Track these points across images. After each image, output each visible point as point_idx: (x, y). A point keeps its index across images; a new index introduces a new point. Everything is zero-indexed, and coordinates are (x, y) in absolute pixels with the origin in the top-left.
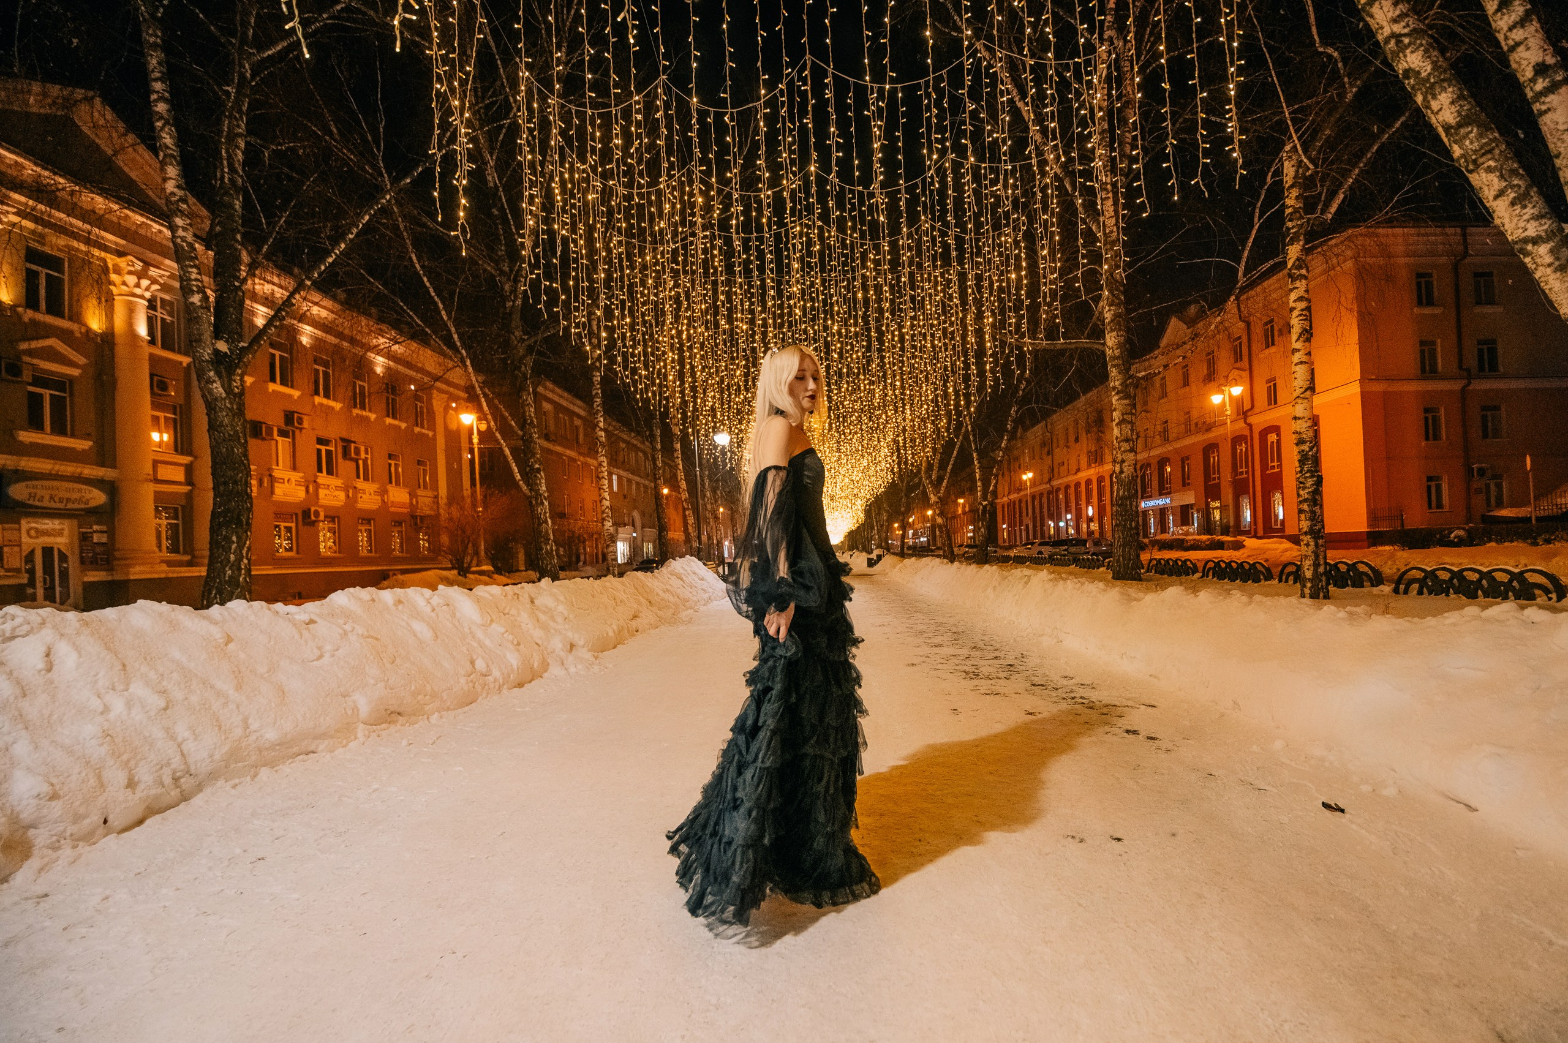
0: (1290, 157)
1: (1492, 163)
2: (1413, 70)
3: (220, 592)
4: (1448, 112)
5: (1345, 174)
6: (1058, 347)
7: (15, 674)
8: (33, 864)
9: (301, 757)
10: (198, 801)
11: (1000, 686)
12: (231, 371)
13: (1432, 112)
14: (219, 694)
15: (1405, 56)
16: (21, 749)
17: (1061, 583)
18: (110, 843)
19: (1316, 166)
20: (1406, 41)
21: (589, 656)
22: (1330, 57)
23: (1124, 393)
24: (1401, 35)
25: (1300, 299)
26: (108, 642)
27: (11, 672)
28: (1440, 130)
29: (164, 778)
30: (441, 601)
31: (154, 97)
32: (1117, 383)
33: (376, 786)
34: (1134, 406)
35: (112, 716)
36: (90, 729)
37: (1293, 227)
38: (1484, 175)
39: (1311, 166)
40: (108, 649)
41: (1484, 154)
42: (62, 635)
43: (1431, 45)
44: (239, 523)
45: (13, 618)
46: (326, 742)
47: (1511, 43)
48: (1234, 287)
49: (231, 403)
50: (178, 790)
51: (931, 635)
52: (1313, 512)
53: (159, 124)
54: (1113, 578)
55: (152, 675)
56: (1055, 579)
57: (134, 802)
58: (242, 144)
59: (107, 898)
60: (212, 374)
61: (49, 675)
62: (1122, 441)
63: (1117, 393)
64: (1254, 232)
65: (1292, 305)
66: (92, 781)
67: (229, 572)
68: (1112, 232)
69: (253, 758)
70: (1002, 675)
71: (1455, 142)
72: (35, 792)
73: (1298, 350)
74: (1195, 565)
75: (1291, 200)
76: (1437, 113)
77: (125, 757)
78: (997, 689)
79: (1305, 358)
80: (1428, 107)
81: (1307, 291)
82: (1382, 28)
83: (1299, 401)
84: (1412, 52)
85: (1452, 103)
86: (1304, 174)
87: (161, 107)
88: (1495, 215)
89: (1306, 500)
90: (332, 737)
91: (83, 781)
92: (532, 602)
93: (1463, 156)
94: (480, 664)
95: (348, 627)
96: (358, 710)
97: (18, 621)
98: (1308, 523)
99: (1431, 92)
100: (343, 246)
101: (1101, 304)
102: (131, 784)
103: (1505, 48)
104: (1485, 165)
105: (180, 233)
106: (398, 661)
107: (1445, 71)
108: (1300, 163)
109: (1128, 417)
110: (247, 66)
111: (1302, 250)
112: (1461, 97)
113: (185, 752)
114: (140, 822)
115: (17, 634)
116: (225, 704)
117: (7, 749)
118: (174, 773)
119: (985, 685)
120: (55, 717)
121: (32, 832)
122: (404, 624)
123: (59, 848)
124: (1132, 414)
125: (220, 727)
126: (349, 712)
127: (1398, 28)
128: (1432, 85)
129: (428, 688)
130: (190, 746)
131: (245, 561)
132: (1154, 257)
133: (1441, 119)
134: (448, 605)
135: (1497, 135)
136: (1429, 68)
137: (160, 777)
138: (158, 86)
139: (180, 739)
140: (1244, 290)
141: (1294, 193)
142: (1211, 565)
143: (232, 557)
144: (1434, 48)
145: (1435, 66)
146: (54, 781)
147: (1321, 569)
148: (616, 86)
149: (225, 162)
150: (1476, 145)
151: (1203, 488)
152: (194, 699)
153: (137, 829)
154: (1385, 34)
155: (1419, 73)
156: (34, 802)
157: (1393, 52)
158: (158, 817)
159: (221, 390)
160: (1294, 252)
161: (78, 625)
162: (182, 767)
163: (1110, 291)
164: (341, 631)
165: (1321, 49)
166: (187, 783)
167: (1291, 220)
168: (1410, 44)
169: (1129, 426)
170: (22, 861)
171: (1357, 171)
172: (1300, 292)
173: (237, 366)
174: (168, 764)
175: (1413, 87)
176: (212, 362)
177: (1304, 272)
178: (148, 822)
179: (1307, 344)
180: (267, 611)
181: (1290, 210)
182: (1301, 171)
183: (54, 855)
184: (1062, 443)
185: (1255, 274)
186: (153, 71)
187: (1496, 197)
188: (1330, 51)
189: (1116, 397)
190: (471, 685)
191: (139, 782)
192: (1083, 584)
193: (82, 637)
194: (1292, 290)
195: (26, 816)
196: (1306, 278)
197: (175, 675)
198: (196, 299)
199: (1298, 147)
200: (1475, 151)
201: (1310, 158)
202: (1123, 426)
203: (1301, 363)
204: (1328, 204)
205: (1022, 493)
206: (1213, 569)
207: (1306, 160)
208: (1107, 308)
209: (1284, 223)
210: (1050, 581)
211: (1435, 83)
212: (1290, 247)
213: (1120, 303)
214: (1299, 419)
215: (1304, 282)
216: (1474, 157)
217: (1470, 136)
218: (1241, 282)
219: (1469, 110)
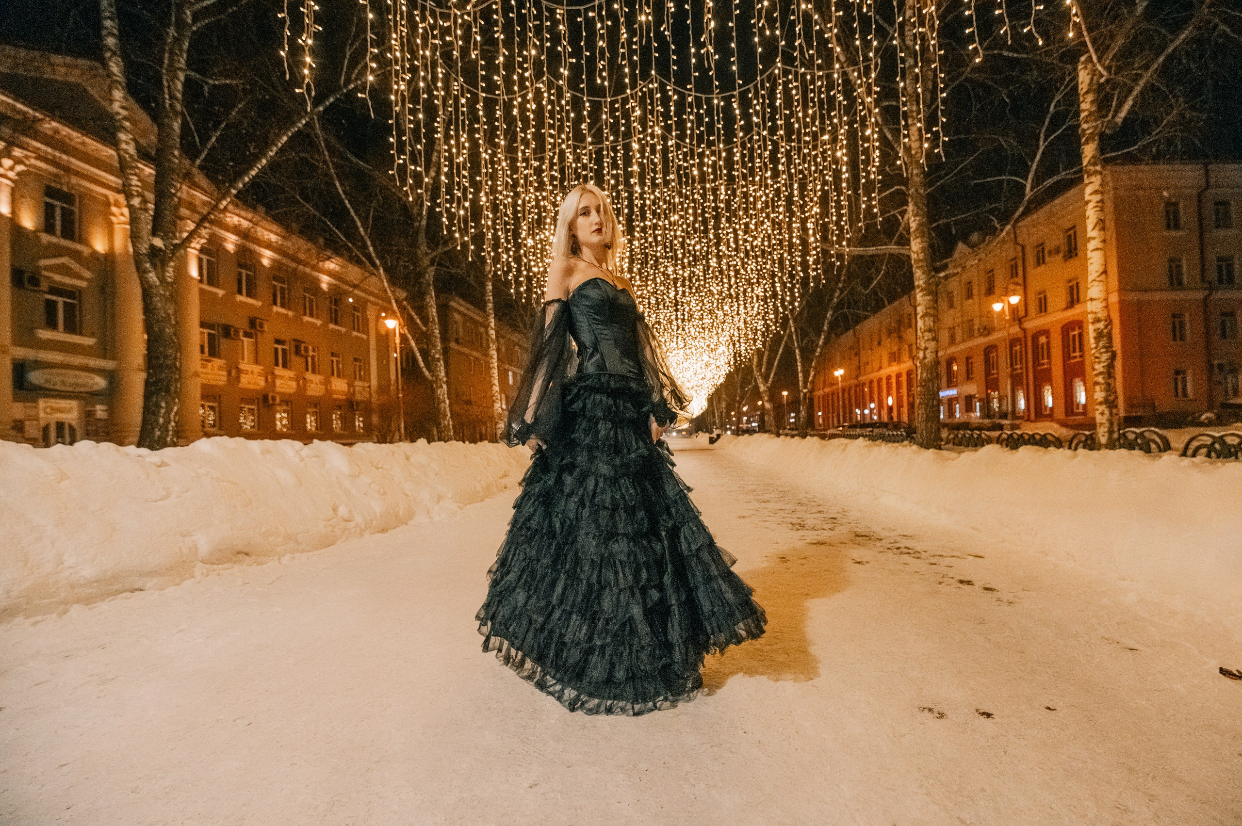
0: (1085, 68)
6: (871, 253)
12: (164, 264)
19: (1110, 73)
21: (454, 506)
23: (928, 290)
25: (1096, 192)
31: (104, 32)
32: (921, 282)
34: (936, 301)
37: (1088, 129)
39: (1105, 74)
44: (168, 391)
49: (164, 291)
52: (1109, 384)
53: (108, 55)
58: (182, 78)
60: (148, 265)
62: (925, 331)
63: (921, 291)
65: (1088, 198)
68: (917, 153)
75: (1086, 105)
79: (1099, 247)
83: (1094, 286)
86: (1098, 80)
87: (111, 41)
89: (1100, 374)
92: (408, 458)
94: (343, 511)
100: (264, 161)
101: (906, 216)
105: (124, 146)
108: (1095, 71)
109: (931, 311)
110: (188, 12)
111: (1096, 149)
124: (935, 308)
131: (173, 424)
132: (952, 177)
138: (108, 23)
141: (1090, 101)
143: (161, 420)
149: (166, 90)
151: (983, 382)
159: (155, 279)
160: (1089, 150)
163: (915, 205)
167: (1086, 123)
169: (932, 319)
172: (1096, 186)
173: (171, 259)
176: (148, 255)
177: (1101, 166)
179: (1102, 234)
181: (1086, 113)
182: (1095, 78)
184: (867, 347)
186: (103, 11)
189: (921, 294)
194: (1088, 184)
196: (1101, 173)
199: (1094, 57)
201: (1103, 66)
202: (927, 319)
203: (1097, 249)
204: (1116, 112)
205: (834, 387)
206: (1007, 439)
207: (1100, 68)
208: (913, 219)
210: (866, 447)
212: (1086, 147)
213: (923, 216)
214: (1095, 299)
215: (1098, 177)
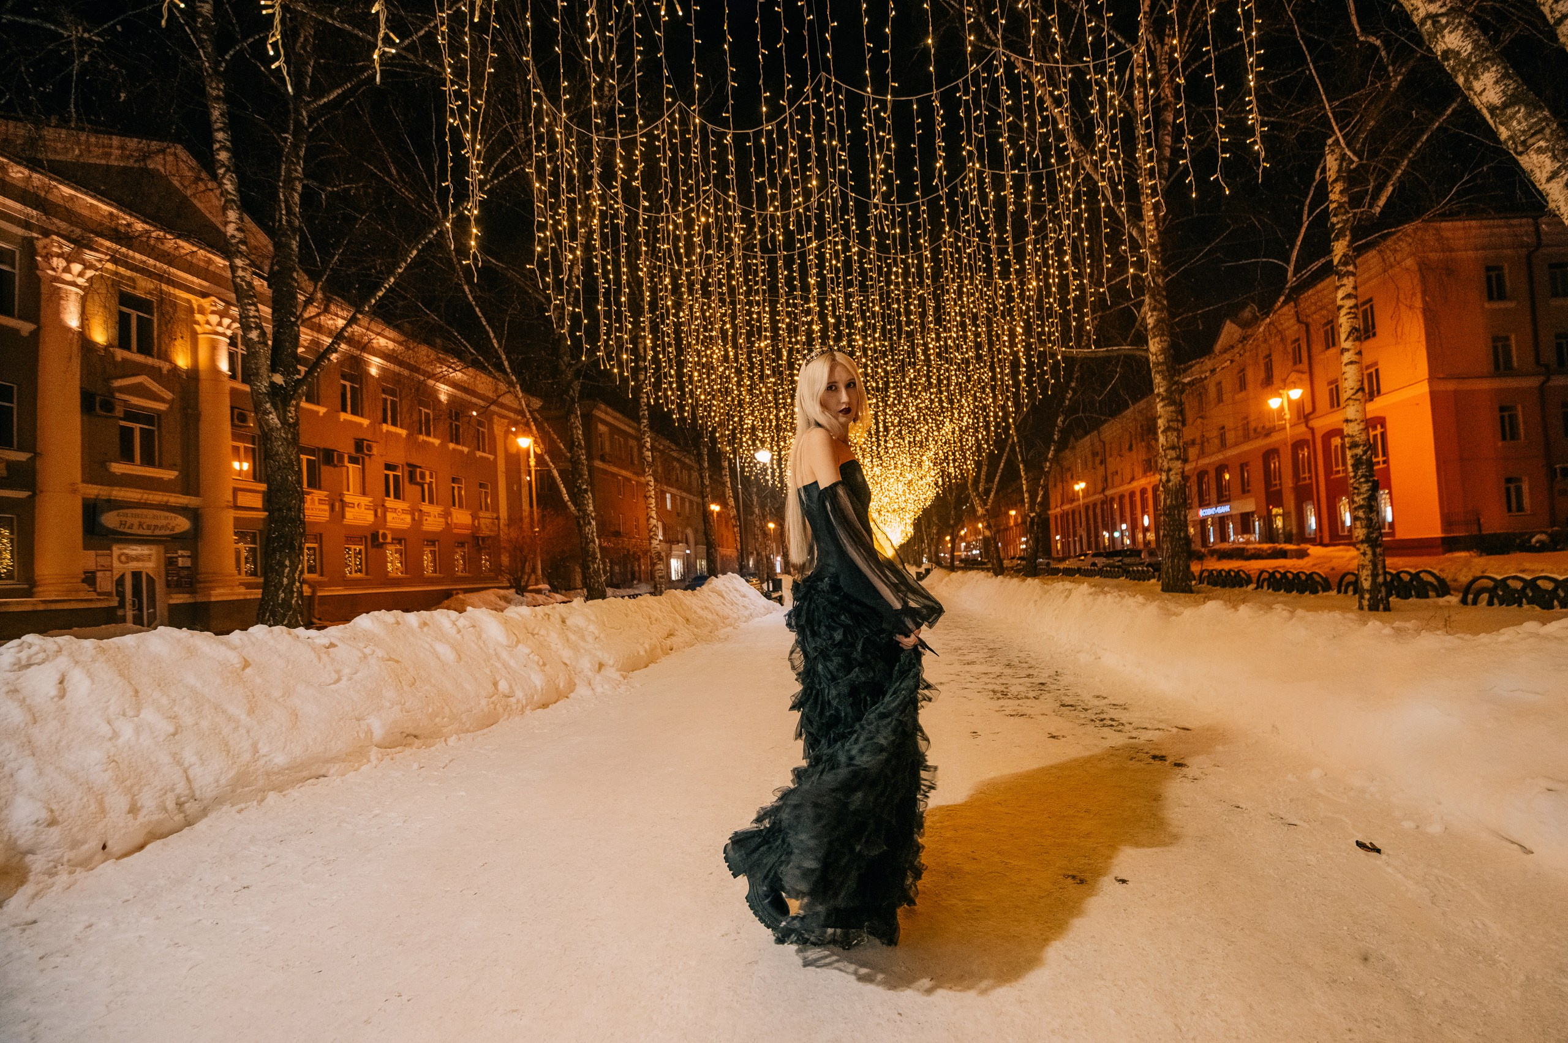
0: (1333, 151)
1: (1542, 143)
2: (1453, 51)
3: (273, 614)
4: (1492, 92)
5: (1393, 165)
6: (1090, 355)
7: (28, 701)
8: (28, 889)
9: (310, 781)
10: (201, 826)
11: (1027, 706)
12: (286, 403)
13: (1475, 94)
14: (230, 719)
15: (1443, 37)
16: (26, 775)
17: (1102, 596)
18: (108, 869)
19: (1361, 158)
20: (1444, 21)
21: (616, 675)
22: (1372, 46)
23: (1169, 400)
24: (1437, 15)
25: (1348, 296)
26: (123, 668)
27: (24, 699)
28: (1485, 112)
29: (168, 803)
30: (468, 623)
31: (217, 146)
32: (1162, 390)
33: (377, 812)
34: (1179, 412)
35: (120, 742)
36: (95, 755)
37: (1338, 223)
38: (1535, 156)
39: (1355, 159)
40: (121, 675)
41: (1533, 135)
42: (77, 662)
43: (1471, 23)
44: (292, 547)
45: (30, 646)
46: (337, 766)
47: (1558, 15)
48: (1283, 288)
49: (286, 433)
50: (182, 815)
51: (966, 652)
52: (1370, 520)
53: (222, 171)
54: (1163, 590)
55: (164, 701)
56: (1096, 593)
57: (135, 827)
58: (300, 189)
59: (90, 926)
60: (268, 405)
61: (63, 701)
62: (1168, 449)
63: (1162, 400)
64: (1303, 230)
65: (1339, 303)
66: (93, 807)
67: (282, 595)
68: (1152, 236)
69: (261, 783)
70: (1031, 694)
71: (1502, 123)
72: (34, 819)
73: (1348, 350)
74: (1249, 576)
75: (1336, 195)
76: (1481, 94)
77: (128, 783)
78: (1023, 710)
79: (1354, 358)
80: (1470, 89)
81: (1355, 288)
82: (1417, 9)
83: (1351, 402)
84: (1451, 32)
85: (1496, 82)
86: (1348, 167)
87: (224, 156)
88: (1549, 199)
89: (1361, 507)
90: (344, 761)
91: (84, 807)
92: (563, 622)
93: (1511, 137)
94: (503, 686)
95: (367, 651)
96: (372, 733)
97: (34, 649)
98: (1365, 531)
99: (1473, 72)
100: (392, 280)
101: (1143, 310)
102: (133, 810)
103: (1552, 21)
104: (1536, 146)
105: (240, 273)
106: (418, 683)
107: (1487, 50)
108: (1343, 157)
109: (1173, 425)
110: (305, 113)
111: (1348, 246)
112: (1505, 76)
113: (191, 777)
114: (141, 847)
115: (32, 662)
116: (236, 729)
117: (12, 775)
118: (178, 797)
119: (1010, 705)
120: (63, 743)
121: (29, 858)
122: (427, 646)
123: (56, 874)
124: (1178, 421)
125: (229, 752)
126: (363, 736)
127: (1433, 8)
128: (1474, 66)
129: (447, 710)
130: (196, 771)
132: (1198, 260)
133: (1484, 100)
134: (472, 625)
135: (1546, 113)
136: (1469, 48)
137: (163, 802)
138: (220, 135)
139: (186, 764)
140: (1294, 290)
141: (1339, 187)
142: (1265, 575)
143: (285, 580)
144: (1474, 28)
145: (1476, 45)
146: (55, 807)
147: (1381, 579)
148: (621, 111)
149: (283, 204)
150: (1524, 126)
151: (1263, 496)
152: (205, 724)
153: (137, 854)
154: (1421, 15)
155: (1458, 53)
156: (34, 827)
157: (1429, 34)
158: (159, 842)
159: (276, 421)
160: (1340, 248)
161: (94, 652)
162: (187, 792)
163: (1153, 296)
164: (360, 655)
165: (1362, 39)
166: (191, 808)
167: (1335, 215)
168: (1447, 24)
169: (1175, 434)
170: (17, 887)
171: (1406, 162)
172: (1348, 289)
173: (292, 398)
174: (173, 790)
175: (1453, 69)
176: (268, 394)
177: (1351, 268)
178: (149, 847)
179: (1357, 343)
180: (287, 636)
182: (1345, 164)
183: (50, 881)
184: (1115, 452)
185: (1306, 273)
186: (214, 122)
187: (1549, 180)
188: (1372, 39)
189: (1161, 404)
190: (492, 706)
191: (142, 807)
192: (1123, 598)
193: (97, 665)
194: (1338, 288)
195: (23, 842)
197: (187, 701)
198: (254, 335)
199: (1342, 141)
200: (1523, 132)
202: (1169, 433)
203: (1351, 363)
204: (1376, 196)
205: (1075, 504)
206: (1268, 580)
207: (1349, 152)
208: (1150, 313)
209: (1329, 219)
210: (1091, 594)
211: (1476, 62)
212: (1336, 243)
213: (1161, 310)
214: (1351, 421)
215: (1351, 278)
216: (1522, 138)
217: (1518, 116)
218: (1291, 279)
219: (1515, 89)
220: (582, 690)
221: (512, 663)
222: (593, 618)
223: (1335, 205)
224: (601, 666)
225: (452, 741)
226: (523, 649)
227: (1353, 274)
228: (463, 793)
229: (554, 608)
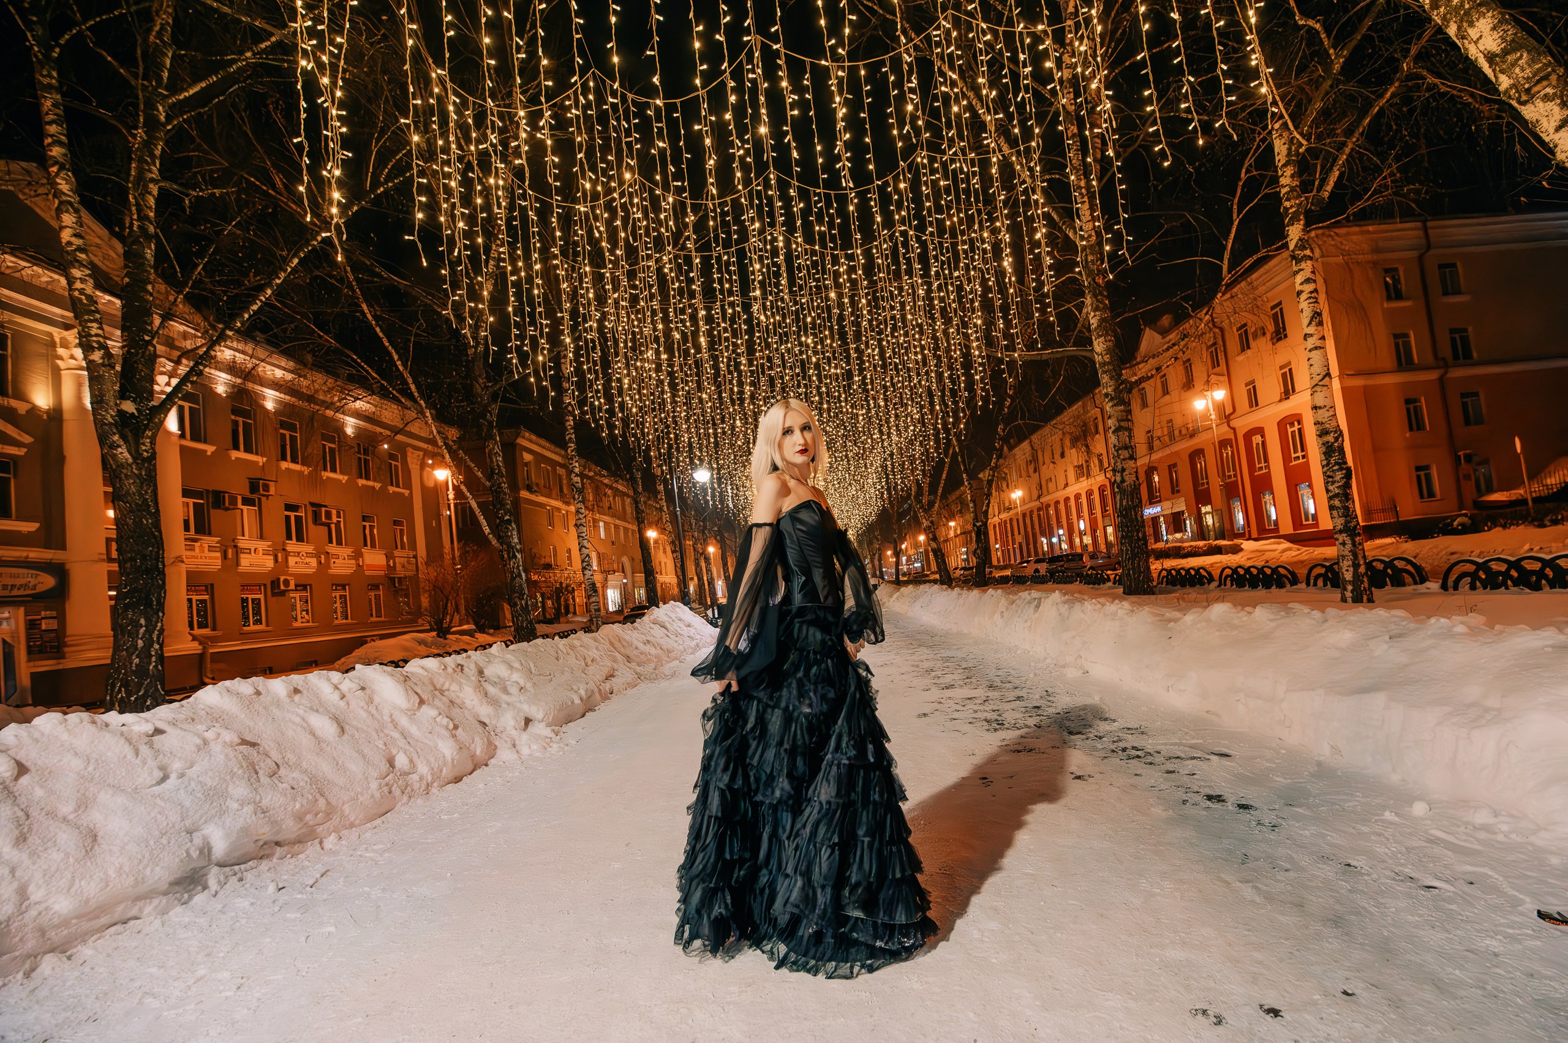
0: (1280, 135)
1: (1549, 90)
4: (1490, 39)
6: (1046, 356)
12: (138, 434)
13: (1470, 43)
19: (1308, 140)
21: (547, 732)
22: (1311, 29)
23: (1118, 399)
25: (1308, 281)
28: (1481, 61)
30: (354, 686)
32: (1110, 390)
33: (202, 972)
34: (1130, 412)
37: (1292, 207)
38: (1540, 104)
39: (1304, 142)
41: (1538, 82)
44: (148, 603)
46: (156, 902)
48: (1219, 284)
49: (139, 469)
52: (1347, 509)
54: (1125, 593)
58: (154, 190)
60: (116, 438)
62: (1120, 449)
63: (1112, 399)
64: (1234, 228)
65: (1298, 288)
69: (30, 944)
71: (1502, 72)
73: (1311, 335)
74: (1209, 574)
75: (1286, 179)
76: (1476, 43)
79: (1319, 343)
80: (1465, 38)
81: (1313, 272)
83: (1318, 389)
85: (1494, 28)
86: (1297, 150)
87: (57, 152)
89: (1336, 495)
90: (165, 894)
93: (1512, 87)
94: (401, 761)
96: (211, 849)
98: (1342, 520)
99: (1467, 20)
100: (269, 292)
101: (1085, 311)
104: (1542, 93)
105: (79, 285)
108: (1292, 140)
109: (1125, 424)
110: (161, 109)
111: (1303, 230)
112: (1502, 22)
122: (298, 720)
124: (1128, 420)
126: (195, 854)
128: (1467, 13)
129: (322, 802)
131: (157, 646)
133: (1482, 48)
134: (363, 689)
135: (1550, 59)
138: (53, 129)
140: (1230, 286)
141: (1289, 171)
142: (1228, 572)
143: (140, 643)
147: (1363, 570)
150: (1528, 72)
151: (1192, 494)
159: (126, 455)
160: (1295, 232)
163: (1095, 296)
164: (199, 741)
165: (1301, 23)
167: (1288, 200)
169: (1127, 433)
172: (1307, 273)
173: (146, 427)
176: (116, 425)
177: (1309, 252)
179: (1320, 328)
182: (1294, 148)
184: (1047, 461)
185: (1240, 269)
187: (1558, 129)
188: (1311, 23)
189: (1110, 404)
190: (386, 789)
194: (1297, 272)
199: (1289, 122)
200: (1527, 80)
201: (1301, 134)
203: (1316, 348)
204: (1323, 181)
206: (1231, 576)
207: (1298, 136)
208: (1092, 314)
209: (1281, 204)
210: (1065, 602)
211: (1470, 9)
212: (1291, 228)
213: (1105, 308)
214: (1320, 408)
215: (1309, 263)
216: (1527, 86)
217: (1520, 62)
218: (1227, 278)
219: (1515, 34)
220: (505, 754)
221: (414, 730)
222: (517, 665)
223: (1287, 189)
224: (528, 721)
225: (330, 842)
226: (428, 712)
227: (1311, 258)
228: (332, 929)
229: (469, 657)
